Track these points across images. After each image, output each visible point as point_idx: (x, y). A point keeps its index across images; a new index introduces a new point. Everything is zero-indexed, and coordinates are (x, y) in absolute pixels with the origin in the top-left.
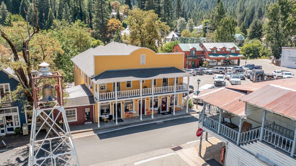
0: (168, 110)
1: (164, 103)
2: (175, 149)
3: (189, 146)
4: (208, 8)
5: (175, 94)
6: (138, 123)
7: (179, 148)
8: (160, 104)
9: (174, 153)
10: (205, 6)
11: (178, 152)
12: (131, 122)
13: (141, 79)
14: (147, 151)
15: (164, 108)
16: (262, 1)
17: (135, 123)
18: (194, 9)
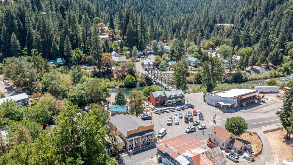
0: (149, 143)
1: (148, 140)
2: (151, 158)
3: (155, 157)
4: (179, 4)
5: (151, 139)
6: (140, 149)
7: (152, 158)
8: (146, 141)
9: (151, 159)
10: (177, 3)
11: (152, 159)
12: (137, 149)
13: (141, 136)
14: (144, 159)
15: (147, 142)
16: (226, 1)
17: (139, 149)
18: (166, 8)
